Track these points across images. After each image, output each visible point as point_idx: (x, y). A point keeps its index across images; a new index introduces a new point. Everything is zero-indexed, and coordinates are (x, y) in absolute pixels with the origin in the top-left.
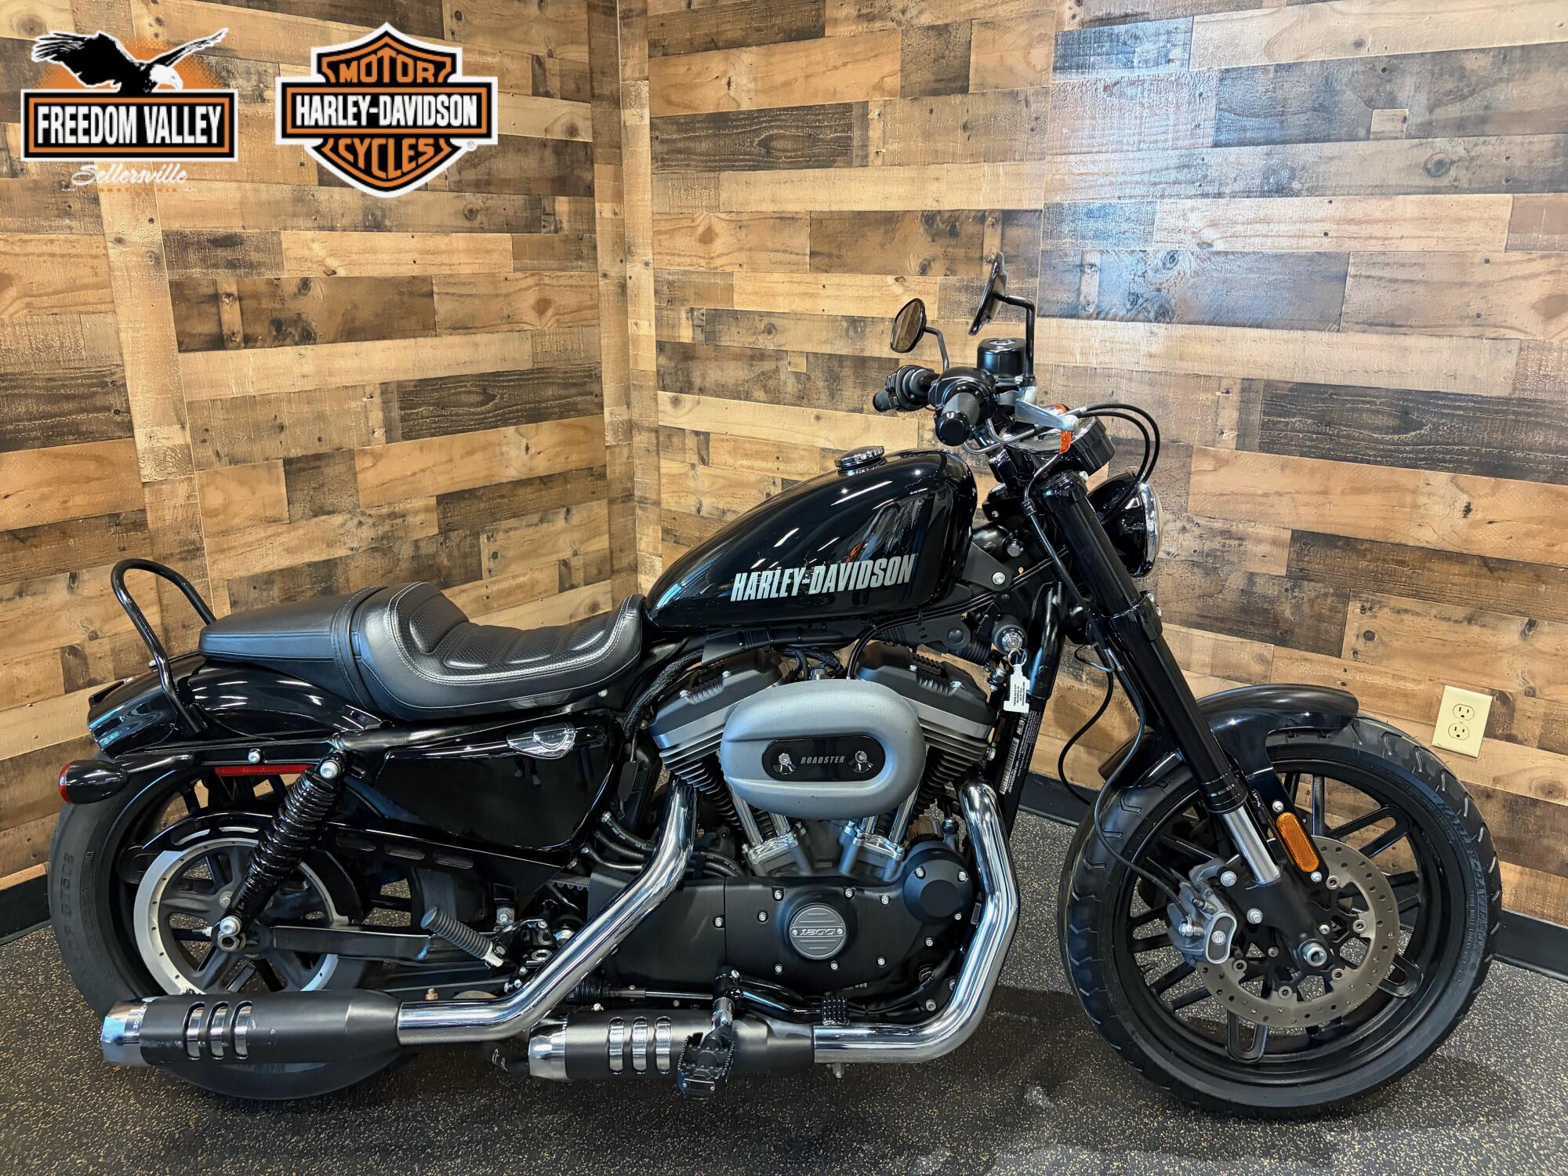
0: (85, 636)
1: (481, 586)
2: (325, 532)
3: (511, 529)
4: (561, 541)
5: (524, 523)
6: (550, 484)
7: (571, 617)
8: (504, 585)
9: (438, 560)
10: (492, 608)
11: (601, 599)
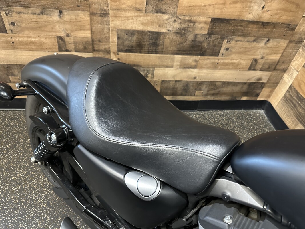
0: (65, 35)
1: (217, 59)
2: (159, 20)
3: (239, 41)
4: (259, 51)
5: (246, 40)
6: (266, 27)
7: (248, 80)
8: (226, 61)
9: (203, 44)
10: (218, 68)
11: (264, 77)
